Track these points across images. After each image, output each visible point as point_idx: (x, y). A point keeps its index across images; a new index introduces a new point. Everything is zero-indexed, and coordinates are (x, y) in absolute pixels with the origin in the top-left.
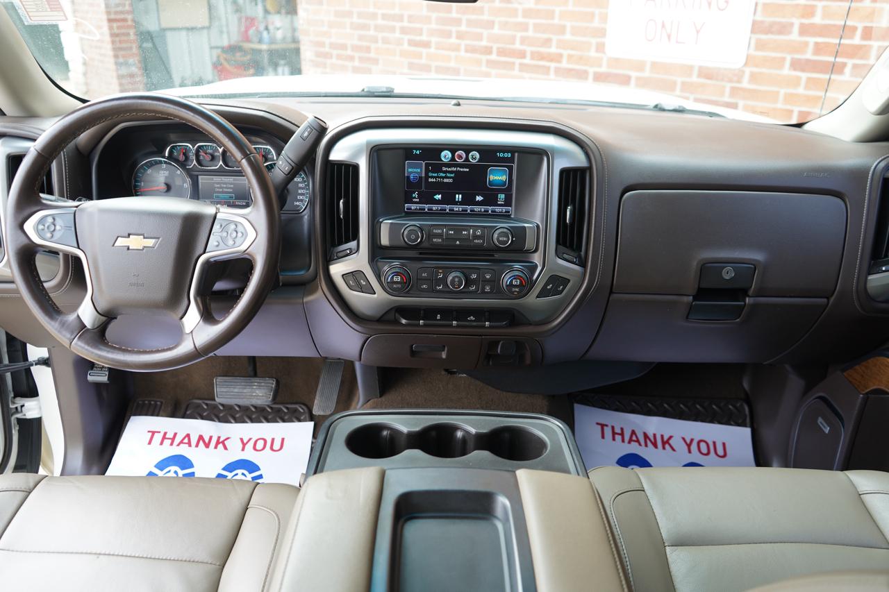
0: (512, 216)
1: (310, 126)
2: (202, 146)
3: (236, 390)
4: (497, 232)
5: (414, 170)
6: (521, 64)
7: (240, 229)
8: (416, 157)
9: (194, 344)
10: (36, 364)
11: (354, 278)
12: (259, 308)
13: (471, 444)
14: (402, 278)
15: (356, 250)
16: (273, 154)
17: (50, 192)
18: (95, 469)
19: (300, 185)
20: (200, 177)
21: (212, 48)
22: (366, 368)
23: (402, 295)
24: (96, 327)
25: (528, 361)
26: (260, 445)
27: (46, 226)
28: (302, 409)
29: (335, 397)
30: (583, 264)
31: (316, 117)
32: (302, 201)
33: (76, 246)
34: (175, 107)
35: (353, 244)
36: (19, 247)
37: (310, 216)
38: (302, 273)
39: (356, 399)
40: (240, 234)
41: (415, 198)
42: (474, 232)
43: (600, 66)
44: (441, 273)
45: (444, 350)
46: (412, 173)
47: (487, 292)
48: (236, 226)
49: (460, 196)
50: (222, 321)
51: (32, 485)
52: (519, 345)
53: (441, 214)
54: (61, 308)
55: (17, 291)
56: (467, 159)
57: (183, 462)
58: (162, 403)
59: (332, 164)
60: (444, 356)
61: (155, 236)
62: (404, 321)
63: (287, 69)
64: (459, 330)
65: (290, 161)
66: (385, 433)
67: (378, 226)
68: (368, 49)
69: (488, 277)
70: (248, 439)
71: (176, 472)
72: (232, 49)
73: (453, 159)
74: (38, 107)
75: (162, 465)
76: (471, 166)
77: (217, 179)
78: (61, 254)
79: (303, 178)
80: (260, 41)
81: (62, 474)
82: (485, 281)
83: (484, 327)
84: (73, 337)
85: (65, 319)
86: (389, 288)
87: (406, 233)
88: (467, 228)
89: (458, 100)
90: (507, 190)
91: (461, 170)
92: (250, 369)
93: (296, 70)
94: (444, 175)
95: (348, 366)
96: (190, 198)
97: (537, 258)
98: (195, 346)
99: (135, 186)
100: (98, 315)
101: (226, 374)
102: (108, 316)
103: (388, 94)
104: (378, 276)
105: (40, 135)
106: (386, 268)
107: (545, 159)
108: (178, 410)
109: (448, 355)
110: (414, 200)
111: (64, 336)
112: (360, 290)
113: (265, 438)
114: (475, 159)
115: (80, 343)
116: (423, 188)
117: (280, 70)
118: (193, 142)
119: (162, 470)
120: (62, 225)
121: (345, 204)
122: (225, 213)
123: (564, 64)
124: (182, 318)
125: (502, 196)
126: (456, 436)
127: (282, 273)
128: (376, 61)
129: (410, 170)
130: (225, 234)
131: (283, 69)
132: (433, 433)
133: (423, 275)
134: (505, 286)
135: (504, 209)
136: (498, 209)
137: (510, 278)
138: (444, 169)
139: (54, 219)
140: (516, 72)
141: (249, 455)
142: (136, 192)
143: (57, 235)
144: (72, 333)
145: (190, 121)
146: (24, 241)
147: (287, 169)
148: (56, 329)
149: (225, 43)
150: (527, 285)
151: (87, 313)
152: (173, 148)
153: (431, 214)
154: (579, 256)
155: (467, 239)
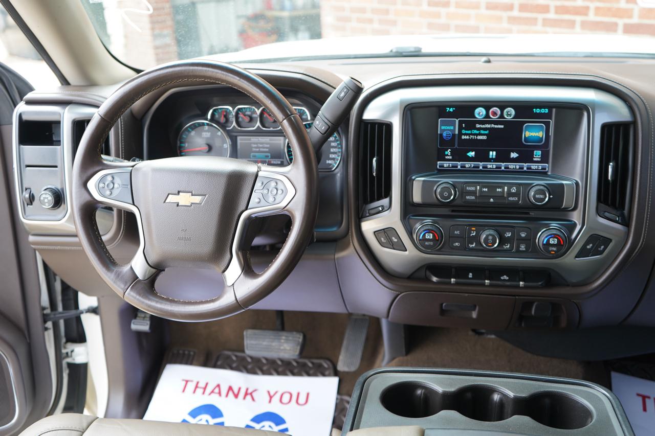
0: (549, 173)
1: (347, 87)
2: (242, 108)
3: (265, 343)
4: (534, 189)
5: (448, 128)
6: (544, 20)
7: (280, 186)
8: (450, 115)
9: (236, 297)
10: (87, 312)
11: (385, 234)
12: (296, 265)
13: (509, 408)
14: (434, 236)
15: (388, 207)
16: (307, 115)
17: (108, 153)
18: (134, 413)
19: (333, 144)
20: (239, 138)
21: (239, 17)
22: (393, 326)
23: (433, 252)
24: (146, 279)
25: (564, 323)
26: (286, 398)
27: (106, 184)
28: (327, 364)
29: (359, 354)
30: (626, 223)
31: (352, 78)
32: (333, 159)
33: (131, 202)
34: (223, 72)
35: (385, 202)
36: (83, 203)
37: (342, 174)
38: (335, 229)
39: (380, 357)
40: (280, 192)
41: (447, 155)
42: (509, 190)
43: (630, 17)
44: (473, 230)
45: (474, 310)
46: (444, 130)
47: (523, 251)
48: (277, 183)
49: (494, 153)
50: (262, 275)
51: (85, 425)
52: (555, 307)
53: (475, 171)
54: (116, 261)
55: (79, 244)
56: (502, 116)
57: (214, 411)
58: (195, 353)
59: (365, 122)
60: (474, 315)
61: (202, 193)
62: (435, 279)
63: (307, 35)
64: (491, 289)
65: (326, 121)
66: (419, 392)
67: (410, 184)
68: (387, 12)
69: (523, 235)
70: (274, 392)
71: (207, 421)
72: (256, 17)
73: (487, 116)
74: (97, 76)
75: (194, 413)
76: (506, 123)
77: (254, 139)
78: (115, 210)
79: (335, 137)
80: (282, 8)
81: (106, 416)
82: (520, 240)
83: (518, 287)
84: (127, 287)
85: (120, 270)
86: (421, 245)
87: (439, 190)
88: (501, 186)
89: (489, 58)
90: (544, 147)
91: (496, 126)
92: (278, 323)
93: (316, 34)
94: (477, 132)
95: (374, 322)
96: (229, 157)
97: (576, 217)
98: (236, 299)
99: (180, 147)
100: (149, 267)
101: (254, 327)
102: (158, 269)
103: (416, 54)
104: (410, 233)
105: (103, 102)
106: (418, 226)
107: (585, 114)
108: (210, 360)
109: (478, 315)
110: (447, 157)
111: (119, 286)
112: (391, 246)
113: (290, 391)
114: (510, 115)
115: (132, 293)
116: (456, 146)
117: (301, 35)
118: (233, 105)
119: (194, 417)
120: (120, 183)
121: (378, 162)
122: (266, 171)
123: (592, 17)
124: (224, 271)
125: (538, 154)
126: (493, 400)
127: (316, 230)
128: (394, 23)
129: (443, 128)
130: (265, 191)
131: (303, 35)
132: (469, 395)
133: (456, 232)
134: (541, 245)
135: (540, 166)
136: (534, 166)
137: (546, 237)
138: (478, 126)
139: (113, 178)
140: (539, 27)
141: (275, 407)
142: (181, 152)
143: (115, 192)
144: (126, 283)
145: (236, 85)
146: (88, 198)
147: (323, 128)
148: (112, 280)
149: (250, 11)
150: (565, 244)
151: (139, 265)
152: (214, 111)
153: (464, 171)
154: (622, 215)
155: (501, 196)
